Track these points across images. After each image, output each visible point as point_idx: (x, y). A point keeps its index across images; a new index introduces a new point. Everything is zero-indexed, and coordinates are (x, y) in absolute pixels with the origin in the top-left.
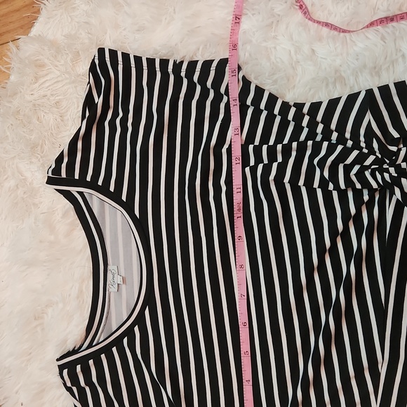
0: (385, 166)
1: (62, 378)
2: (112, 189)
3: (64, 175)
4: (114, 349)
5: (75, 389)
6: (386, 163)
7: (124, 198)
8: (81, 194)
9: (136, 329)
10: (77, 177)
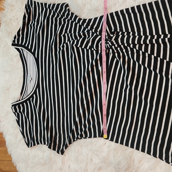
0: (108, 42)
1: (12, 109)
2: (29, 48)
3: (16, 43)
4: (28, 101)
5: (16, 113)
6: (109, 40)
7: (33, 51)
8: (22, 49)
9: (34, 95)
10: (20, 44)
